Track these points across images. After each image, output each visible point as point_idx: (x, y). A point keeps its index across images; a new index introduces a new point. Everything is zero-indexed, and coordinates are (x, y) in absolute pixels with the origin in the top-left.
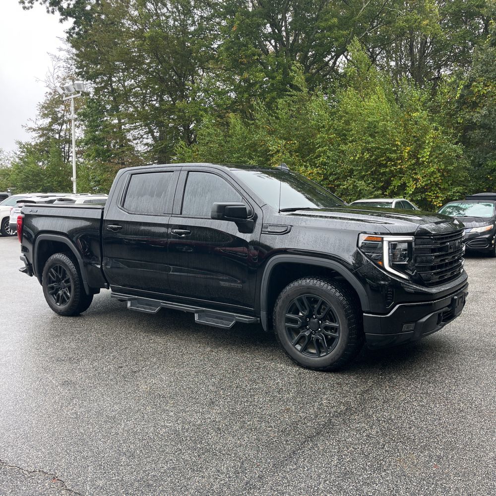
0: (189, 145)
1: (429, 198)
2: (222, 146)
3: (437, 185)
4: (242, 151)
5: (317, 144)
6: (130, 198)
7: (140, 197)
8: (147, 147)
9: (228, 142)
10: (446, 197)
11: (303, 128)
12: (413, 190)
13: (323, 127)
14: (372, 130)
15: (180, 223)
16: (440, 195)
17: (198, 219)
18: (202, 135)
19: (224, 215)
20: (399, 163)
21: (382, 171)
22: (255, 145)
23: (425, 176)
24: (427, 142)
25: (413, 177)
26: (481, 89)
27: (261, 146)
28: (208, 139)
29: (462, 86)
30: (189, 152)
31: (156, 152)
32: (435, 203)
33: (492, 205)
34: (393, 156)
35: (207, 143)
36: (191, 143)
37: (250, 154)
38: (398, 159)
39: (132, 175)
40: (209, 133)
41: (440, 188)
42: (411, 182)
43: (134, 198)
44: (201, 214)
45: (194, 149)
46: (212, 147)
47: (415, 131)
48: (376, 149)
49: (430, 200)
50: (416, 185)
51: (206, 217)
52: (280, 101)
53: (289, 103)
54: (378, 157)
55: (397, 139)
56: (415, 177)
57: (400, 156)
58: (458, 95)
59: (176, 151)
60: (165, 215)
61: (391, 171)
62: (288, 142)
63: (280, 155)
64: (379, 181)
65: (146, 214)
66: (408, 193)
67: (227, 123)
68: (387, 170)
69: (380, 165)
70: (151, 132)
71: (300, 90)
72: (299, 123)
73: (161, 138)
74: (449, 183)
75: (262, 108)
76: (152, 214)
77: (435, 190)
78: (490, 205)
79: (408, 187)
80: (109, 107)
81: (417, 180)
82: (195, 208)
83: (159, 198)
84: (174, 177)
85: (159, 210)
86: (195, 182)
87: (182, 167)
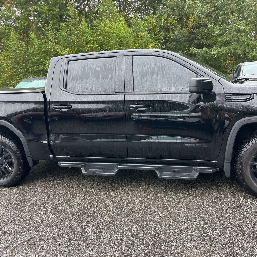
7: (84, 80)
11: (78, 41)
26: (172, 21)
29: (164, 19)
39: (69, 61)
43: (77, 81)
52: (62, 24)
58: (163, 24)
60: (117, 93)
62: (70, 50)
71: (74, 18)
82: (148, 85)
83: (106, 80)
84: (119, 61)
85: (109, 90)
86: (143, 64)
87: (124, 52)
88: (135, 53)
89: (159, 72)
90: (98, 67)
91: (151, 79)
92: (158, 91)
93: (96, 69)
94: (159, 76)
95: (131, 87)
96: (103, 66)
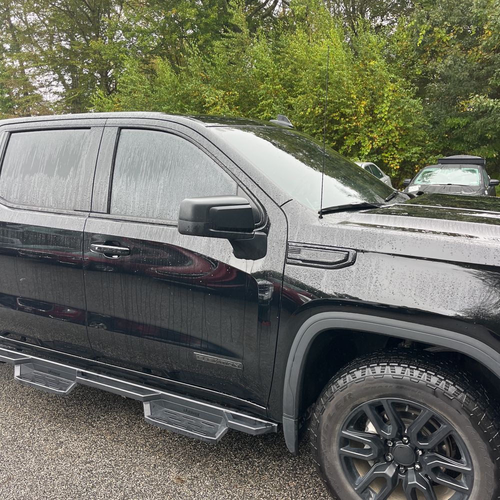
0: (108, 95)
1: (385, 160)
2: (149, 96)
3: (394, 145)
4: (172, 102)
5: (260, 96)
6: (9, 178)
7: (27, 177)
8: (57, 96)
9: (156, 91)
10: (404, 158)
11: (244, 77)
12: (369, 151)
13: (267, 76)
14: (324, 81)
15: (108, 232)
16: (397, 156)
17: (145, 225)
18: (124, 82)
19: (208, 226)
20: (354, 120)
21: (335, 128)
22: (188, 95)
23: (382, 135)
24: (386, 95)
25: (368, 136)
26: (444, 35)
27: (195, 97)
28: (132, 87)
29: (424, 31)
30: (109, 103)
31: (68, 102)
32: (392, 166)
33: (477, 170)
34: (348, 111)
35: (130, 92)
36: (111, 93)
37: (181, 106)
38: (353, 115)
39: (11, 133)
40: (132, 81)
41: (397, 149)
42: (367, 142)
43: (15, 178)
44: (150, 215)
45: (114, 99)
46: (136, 97)
47: (371, 83)
48: (328, 103)
49: (387, 162)
50: (372, 146)
51: (160, 221)
52: (217, 43)
53: (227, 47)
54: (331, 112)
55: (353, 91)
56: (371, 135)
57: (355, 111)
58: (420, 42)
59: (93, 101)
60: (77, 212)
61: (345, 129)
62: (227, 93)
63: (218, 107)
64: (331, 140)
65: (40, 209)
66: (364, 153)
67: (152, 70)
68: (341, 127)
69: (333, 122)
70: (61, 79)
71: (240, 31)
72: (239, 70)
73: (74, 85)
74: (407, 142)
75: (195, 52)
76: (52, 210)
77: (392, 151)
78: (473, 171)
79: (364, 147)
80: (7, 46)
81: (372, 139)
82: (136, 200)
83: (63, 179)
84: (92, 139)
85: (65, 202)
86: (135, 149)
87: (107, 118)
88: (125, 122)
89: (163, 170)
90: (56, 149)
91: (144, 186)
92: (155, 216)
93: (50, 154)
94: (161, 182)
95: (103, 200)
96: (64, 147)
